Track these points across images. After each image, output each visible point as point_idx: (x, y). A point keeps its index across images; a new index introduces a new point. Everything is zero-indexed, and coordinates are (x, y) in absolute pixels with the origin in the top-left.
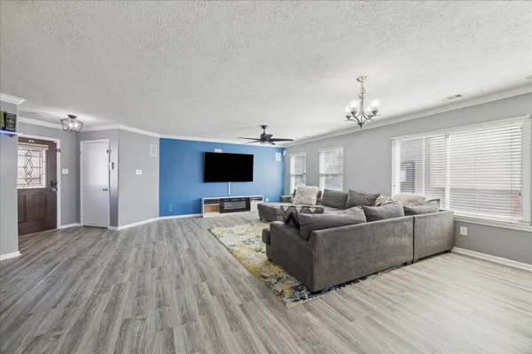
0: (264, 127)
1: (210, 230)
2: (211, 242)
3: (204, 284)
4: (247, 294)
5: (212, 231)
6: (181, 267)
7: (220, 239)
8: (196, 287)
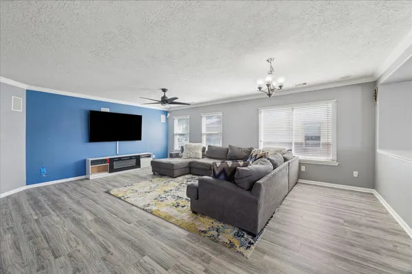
0: (164, 90)
1: (108, 192)
2: (118, 205)
3: (146, 258)
4: (201, 256)
5: (112, 193)
6: (101, 244)
7: (128, 200)
8: (138, 265)
